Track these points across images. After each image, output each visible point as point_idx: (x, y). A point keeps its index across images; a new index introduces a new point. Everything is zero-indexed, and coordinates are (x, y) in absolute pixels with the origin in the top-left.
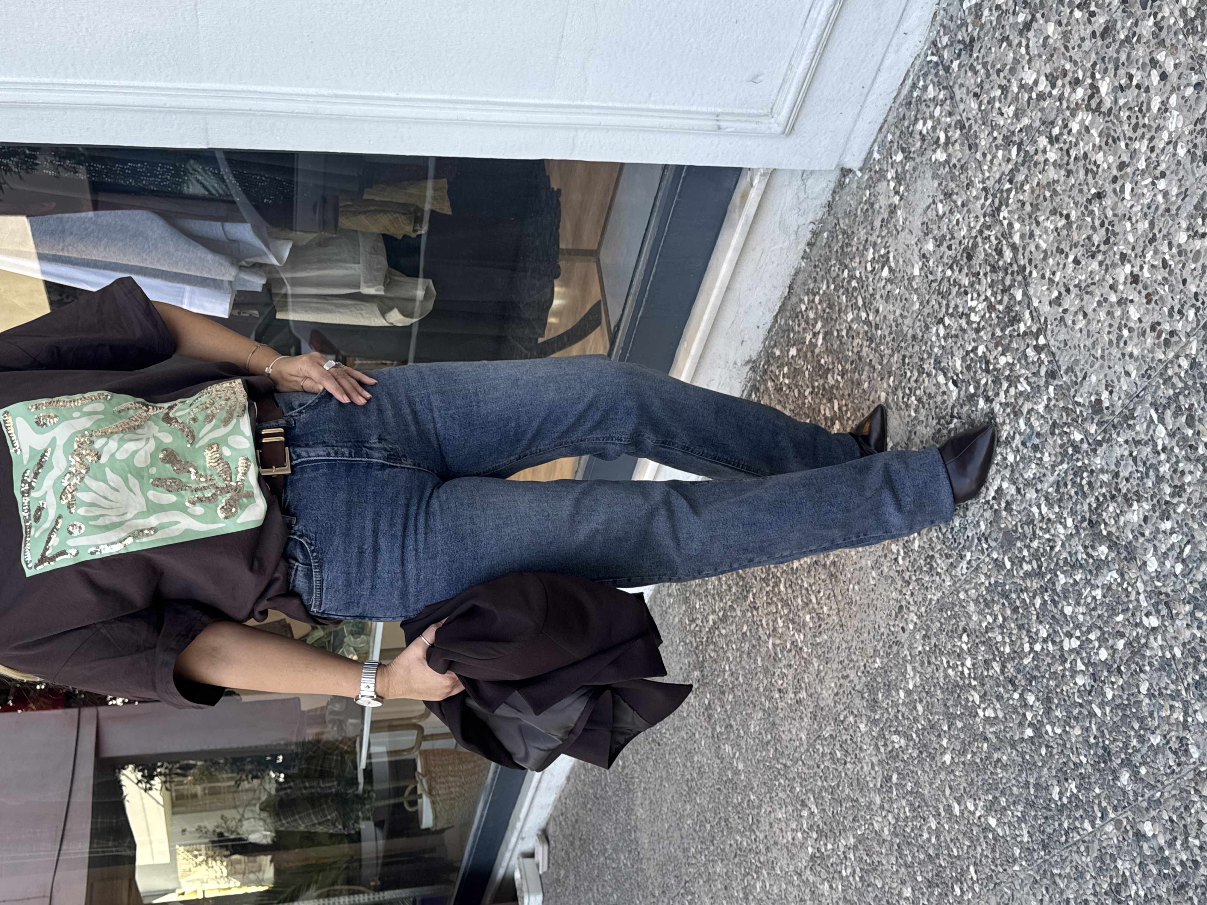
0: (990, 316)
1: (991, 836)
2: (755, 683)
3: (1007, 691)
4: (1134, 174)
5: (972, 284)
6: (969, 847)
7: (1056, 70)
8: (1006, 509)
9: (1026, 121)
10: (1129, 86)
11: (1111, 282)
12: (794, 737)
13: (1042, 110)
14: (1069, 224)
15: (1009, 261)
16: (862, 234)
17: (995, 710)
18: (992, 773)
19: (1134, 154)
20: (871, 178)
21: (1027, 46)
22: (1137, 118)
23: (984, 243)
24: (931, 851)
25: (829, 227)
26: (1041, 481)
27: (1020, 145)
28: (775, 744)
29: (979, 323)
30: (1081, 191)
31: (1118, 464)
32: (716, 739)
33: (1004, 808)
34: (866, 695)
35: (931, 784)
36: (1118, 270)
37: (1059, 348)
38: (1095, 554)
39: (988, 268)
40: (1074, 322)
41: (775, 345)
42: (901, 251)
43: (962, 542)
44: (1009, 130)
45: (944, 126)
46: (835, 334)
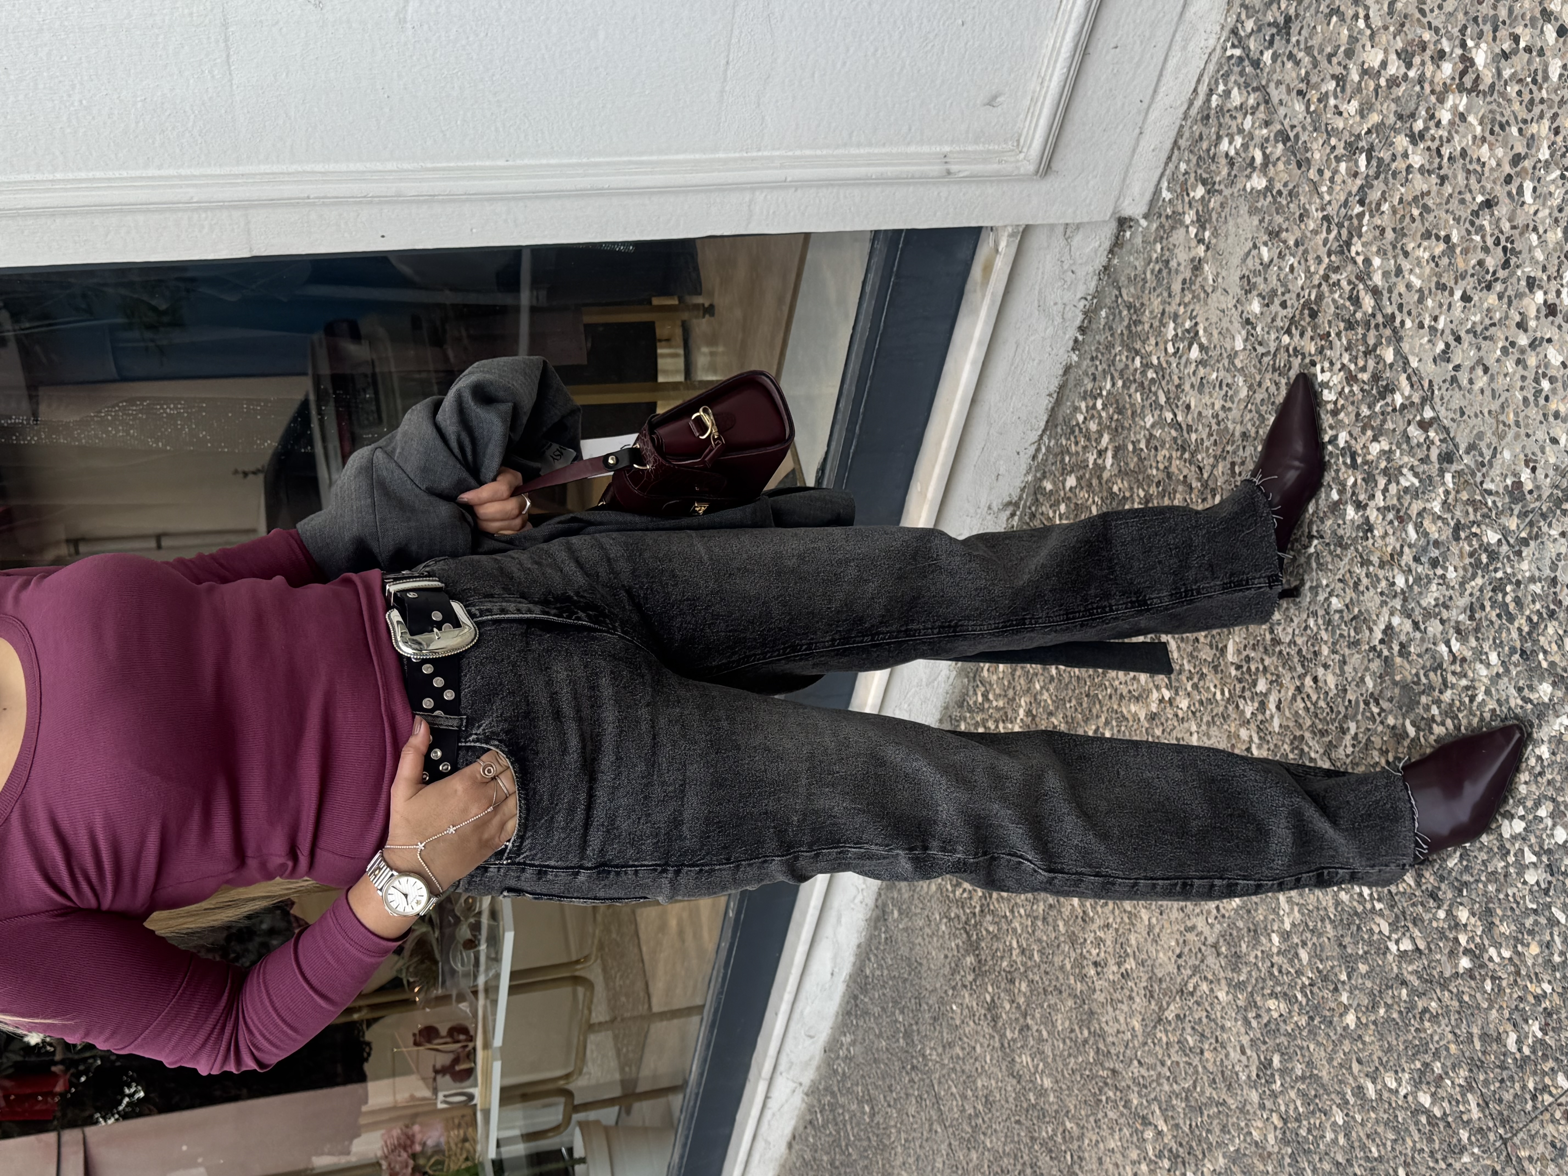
0: (1351, 391)
1: (1423, 1119)
2: (1057, 960)
3: (1428, 910)
4: (1534, 168)
5: (1321, 351)
6: (1395, 1141)
7: (1410, 43)
8: (1401, 654)
9: (1374, 118)
10: (1515, 51)
11: (1518, 318)
12: (1123, 1027)
13: (1397, 100)
14: (1451, 248)
15: (1370, 311)
16: (1156, 304)
17: (1413, 939)
18: (1417, 1030)
19: (1531, 142)
20: (1162, 226)
21: (1367, 17)
22: (1531, 92)
23: (1332, 292)
24: (1340, 1158)
25: (1108, 301)
26: (1447, 607)
27: (1370, 152)
28: (1096, 1043)
29: (1335, 403)
30: (1462, 201)
31: (1554, 567)
32: (1007, 1052)
33: (1441, 1077)
34: (1223, 949)
35: (1330, 1060)
36: (1526, 301)
37: (1453, 420)
38: (1533, 696)
39: (1342, 325)
40: (1471, 382)
41: (1044, 477)
42: (1214, 319)
43: (1342, 710)
44: (1351, 134)
45: (1257, 140)
46: (1130, 447)
